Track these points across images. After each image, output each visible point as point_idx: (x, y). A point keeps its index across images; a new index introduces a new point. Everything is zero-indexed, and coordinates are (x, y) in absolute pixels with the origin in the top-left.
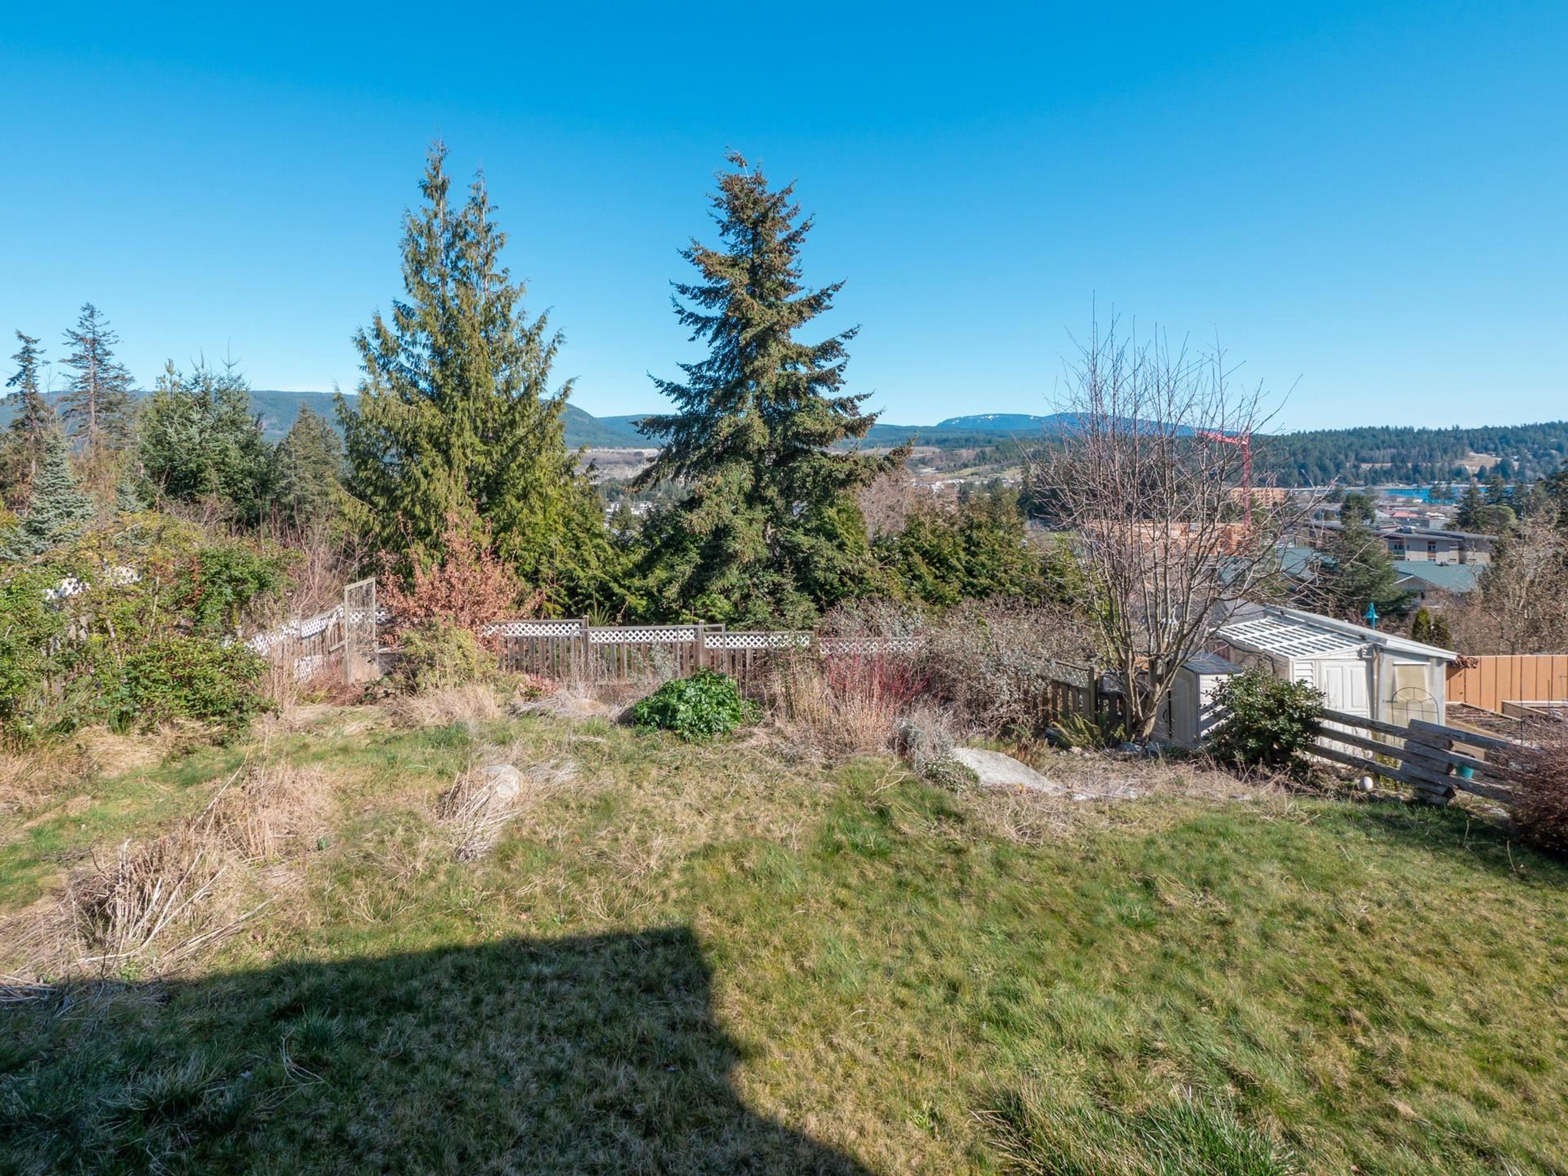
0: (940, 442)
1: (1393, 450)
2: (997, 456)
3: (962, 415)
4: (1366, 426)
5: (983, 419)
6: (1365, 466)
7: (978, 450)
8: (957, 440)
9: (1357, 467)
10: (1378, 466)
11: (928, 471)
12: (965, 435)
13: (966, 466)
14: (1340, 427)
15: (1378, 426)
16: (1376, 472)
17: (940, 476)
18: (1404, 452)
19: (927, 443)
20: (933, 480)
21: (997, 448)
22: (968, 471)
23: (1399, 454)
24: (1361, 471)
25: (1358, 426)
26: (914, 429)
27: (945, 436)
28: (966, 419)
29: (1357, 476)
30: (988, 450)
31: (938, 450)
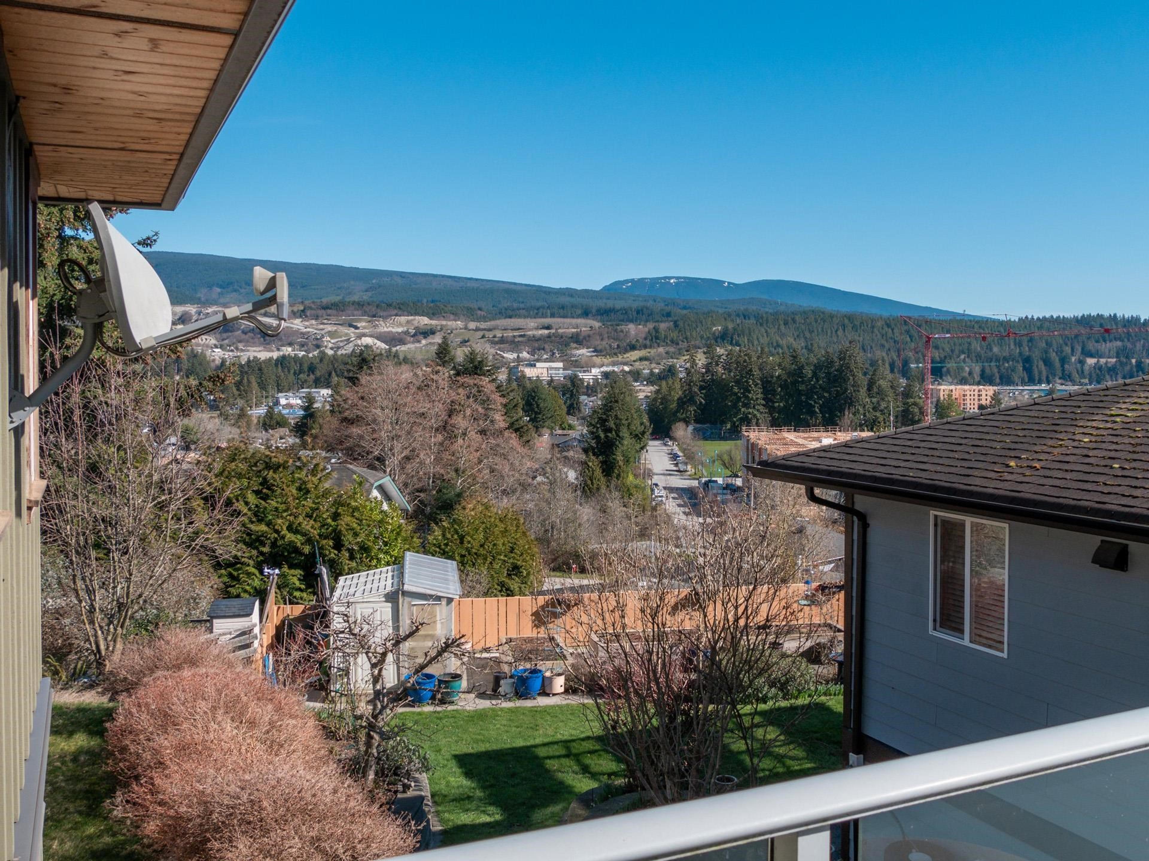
0: (603, 313)
1: (1119, 343)
2: (674, 335)
3: (637, 276)
4: (1094, 313)
5: (662, 282)
6: (1091, 361)
7: (651, 326)
8: (625, 311)
9: (1082, 362)
10: (1103, 361)
11: (583, 352)
12: (635, 305)
13: (633, 348)
14: (1069, 314)
15: (1106, 314)
16: (1100, 368)
17: (598, 360)
18: (1129, 345)
19: (586, 313)
20: (587, 367)
21: (676, 325)
22: (635, 355)
23: (1125, 348)
24: (1086, 368)
25: (1086, 313)
26: (570, 292)
27: (610, 304)
28: (642, 281)
29: (1082, 374)
30: (663, 326)
31: (597, 324)
